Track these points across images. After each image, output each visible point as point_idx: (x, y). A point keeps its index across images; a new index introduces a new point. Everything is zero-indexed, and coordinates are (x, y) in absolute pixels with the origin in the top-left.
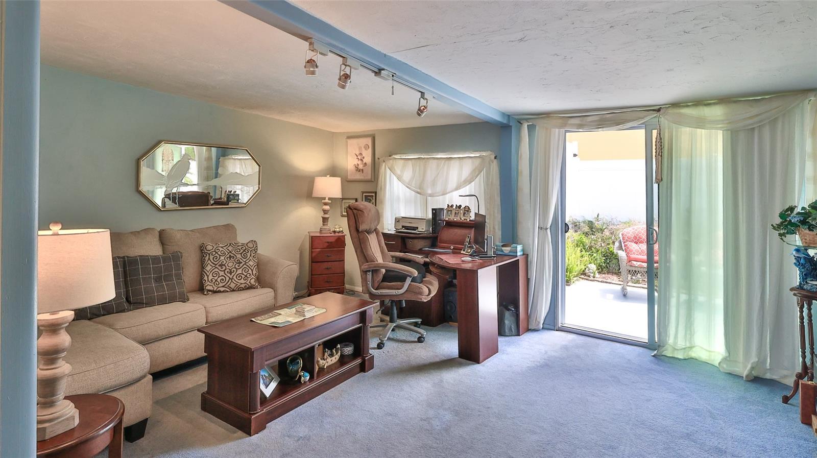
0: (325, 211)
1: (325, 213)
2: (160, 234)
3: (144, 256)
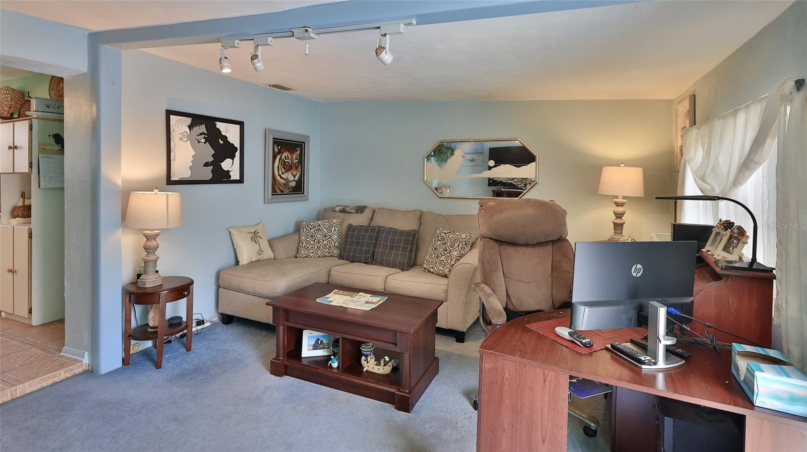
0: (618, 214)
1: (617, 217)
2: (421, 215)
3: (392, 228)
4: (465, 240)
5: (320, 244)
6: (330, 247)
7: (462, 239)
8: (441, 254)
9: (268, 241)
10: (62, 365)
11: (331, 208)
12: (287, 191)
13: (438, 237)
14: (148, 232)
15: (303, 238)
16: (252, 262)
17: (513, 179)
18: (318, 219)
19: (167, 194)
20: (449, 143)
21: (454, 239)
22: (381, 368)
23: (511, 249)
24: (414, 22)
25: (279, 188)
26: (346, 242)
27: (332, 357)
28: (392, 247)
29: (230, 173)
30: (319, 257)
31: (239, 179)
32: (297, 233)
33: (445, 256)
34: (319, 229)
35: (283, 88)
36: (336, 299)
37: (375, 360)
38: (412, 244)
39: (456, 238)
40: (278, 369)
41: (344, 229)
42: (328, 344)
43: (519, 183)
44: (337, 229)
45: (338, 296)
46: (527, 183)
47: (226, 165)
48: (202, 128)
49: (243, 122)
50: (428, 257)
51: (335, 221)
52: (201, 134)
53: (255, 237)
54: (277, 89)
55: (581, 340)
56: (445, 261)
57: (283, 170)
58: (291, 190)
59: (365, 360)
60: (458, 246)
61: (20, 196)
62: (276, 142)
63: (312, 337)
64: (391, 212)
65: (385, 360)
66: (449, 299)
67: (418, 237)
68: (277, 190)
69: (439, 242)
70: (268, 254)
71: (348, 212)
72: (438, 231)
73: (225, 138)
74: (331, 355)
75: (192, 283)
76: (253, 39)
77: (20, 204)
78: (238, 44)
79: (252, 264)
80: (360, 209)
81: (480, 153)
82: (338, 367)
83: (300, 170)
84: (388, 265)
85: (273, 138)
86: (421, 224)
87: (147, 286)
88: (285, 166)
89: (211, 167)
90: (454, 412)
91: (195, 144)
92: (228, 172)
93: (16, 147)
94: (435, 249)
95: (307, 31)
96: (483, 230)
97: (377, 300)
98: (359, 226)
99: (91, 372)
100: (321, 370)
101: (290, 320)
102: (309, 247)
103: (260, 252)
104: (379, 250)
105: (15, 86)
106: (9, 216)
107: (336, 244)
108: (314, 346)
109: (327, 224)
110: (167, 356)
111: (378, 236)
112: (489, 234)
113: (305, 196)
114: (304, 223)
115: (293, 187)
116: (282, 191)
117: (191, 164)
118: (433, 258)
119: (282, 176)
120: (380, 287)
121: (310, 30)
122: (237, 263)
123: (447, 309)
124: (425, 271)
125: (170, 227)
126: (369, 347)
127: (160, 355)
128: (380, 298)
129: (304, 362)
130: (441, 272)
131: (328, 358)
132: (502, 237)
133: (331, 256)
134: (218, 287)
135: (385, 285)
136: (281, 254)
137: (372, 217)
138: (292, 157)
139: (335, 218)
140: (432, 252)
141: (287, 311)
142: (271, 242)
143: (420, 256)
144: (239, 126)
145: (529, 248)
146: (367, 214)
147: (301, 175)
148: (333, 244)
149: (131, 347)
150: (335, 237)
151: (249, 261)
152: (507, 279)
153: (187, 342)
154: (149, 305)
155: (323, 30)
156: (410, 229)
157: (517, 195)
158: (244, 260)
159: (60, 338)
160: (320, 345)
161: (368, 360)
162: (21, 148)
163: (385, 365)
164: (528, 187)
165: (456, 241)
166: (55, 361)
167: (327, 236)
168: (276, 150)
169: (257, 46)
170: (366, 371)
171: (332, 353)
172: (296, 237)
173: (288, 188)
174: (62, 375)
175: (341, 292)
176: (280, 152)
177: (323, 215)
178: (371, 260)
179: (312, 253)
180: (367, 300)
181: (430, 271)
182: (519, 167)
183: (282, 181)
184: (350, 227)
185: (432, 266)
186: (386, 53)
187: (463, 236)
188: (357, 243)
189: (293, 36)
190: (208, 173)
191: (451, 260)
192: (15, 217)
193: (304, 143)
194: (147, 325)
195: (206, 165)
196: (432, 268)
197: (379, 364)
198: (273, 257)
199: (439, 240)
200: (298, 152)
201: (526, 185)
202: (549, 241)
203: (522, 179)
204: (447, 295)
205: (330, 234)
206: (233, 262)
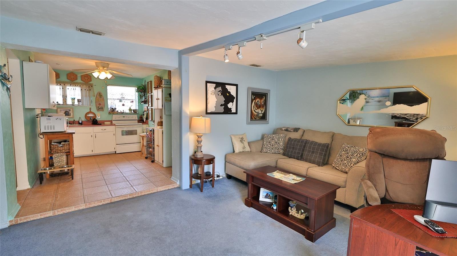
2: (333, 135)
3: (314, 142)
4: (362, 152)
5: (273, 147)
6: (278, 148)
7: (360, 151)
8: (344, 159)
9: (248, 143)
10: (171, 183)
11: (280, 128)
12: (258, 118)
13: (343, 149)
14: (198, 134)
15: (265, 143)
16: (240, 152)
17: (406, 114)
18: (273, 134)
19: (205, 119)
20: (361, 91)
21: (354, 151)
22: (299, 215)
23: (392, 161)
24: (321, 20)
25: (254, 117)
26: (287, 147)
27: (274, 204)
28: (313, 152)
29: (232, 109)
30: (273, 153)
31: (235, 112)
32: (262, 140)
33: (347, 161)
34: (273, 139)
35: (257, 66)
36: (277, 175)
37: (296, 210)
38: (326, 151)
39: (355, 151)
40: (248, 204)
41: (287, 140)
42: (273, 197)
43: (411, 117)
44: (282, 140)
45: (278, 174)
46: (418, 118)
47: (230, 105)
48: (220, 89)
49: (238, 85)
50: (335, 160)
51: (282, 135)
52: (219, 91)
53: (242, 140)
54: (254, 67)
55: (434, 227)
56: (347, 164)
57: (256, 108)
58: (260, 118)
59: (291, 209)
60: (357, 156)
61: (160, 118)
62: (253, 94)
63: (265, 192)
64: (314, 132)
65: (301, 212)
66: (347, 186)
67: (330, 148)
68: (253, 118)
69: (343, 152)
70: (248, 149)
71: (289, 131)
72: (344, 145)
73: (229, 93)
74: (273, 203)
75: (214, 158)
76: (238, 44)
77: (160, 121)
78: (232, 47)
79: (240, 153)
80: (296, 130)
81: (386, 96)
82: (276, 209)
83: (265, 108)
84: (310, 162)
85: (252, 92)
86: (333, 140)
87: (198, 157)
88: (257, 106)
89: (224, 107)
90: (342, 250)
91: (217, 95)
92: (231, 109)
93: (158, 99)
94: (341, 156)
95: (262, 36)
96: (370, 147)
97: (299, 179)
98: (295, 139)
99: (180, 188)
100: (268, 209)
101: (254, 182)
102: (268, 148)
103: (244, 148)
104: (306, 153)
105: (158, 75)
106: (157, 125)
107: (282, 147)
108: (265, 196)
109: (277, 136)
110: (205, 188)
111: (305, 145)
112: (374, 149)
113: (267, 122)
114: (266, 135)
115: (261, 116)
116: (255, 119)
117: (215, 105)
118: (339, 161)
119: (256, 111)
120: (304, 173)
121: (264, 35)
122: (234, 152)
123: (345, 192)
124: (333, 168)
125: (206, 133)
126: (294, 203)
127: (202, 186)
128: (301, 179)
129: (260, 203)
130: (343, 170)
131: (271, 204)
132: (385, 152)
133: (279, 153)
134: (226, 162)
135: (307, 172)
136: (254, 150)
137: (303, 134)
138: (261, 101)
139: (282, 134)
140: (338, 157)
141: (253, 177)
142: (249, 143)
143: (331, 159)
144: (236, 86)
145: (408, 162)
146: (300, 133)
147: (265, 110)
148: (280, 147)
149: (193, 181)
150: (281, 144)
151: (239, 151)
152: (386, 180)
153: (212, 183)
154: (199, 165)
155: (270, 34)
156: (326, 143)
157: (409, 125)
158: (237, 151)
159: (171, 173)
160: (268, 196)
161: (292, 209)
162: (160, 99)
163: (301, 214)
164: (419, 120)
165: (355, 152)
166: (169, 181)
167: (277, 143)
168: (253, 98)
169: (240, 47)
170: (291, 214)
171: (274, 202)
172: (261, 142)
173: (259, 117)
174: (171, 187)
175: (280, 172)
176: (255, 99)
177: (276, 132)
178: (300, 158)
179: (269, 151)
180: (293, 178)
181: (336, 169)
182: (411, 106)
183: (256, 113)
184: (290, 139)
185: (337, 166)
186: (303, 42)
187: (361, 150)
188: (293, 148)
189: (255, 40)
190: (222, 109)
191: (351, 164)
192: (158, 126)
193: (267, 94)
194: (198, 173)
195: (221, 105)
196: (338, 167)
197: (298, 213)
198: (250, 151)
199: (343, 151)
200: (264, 99)
201: (417, 119)
202: (427, 159)
203: (414, 114)
204: (346, 184)
205: (278, 142)
206: (232, 151)
